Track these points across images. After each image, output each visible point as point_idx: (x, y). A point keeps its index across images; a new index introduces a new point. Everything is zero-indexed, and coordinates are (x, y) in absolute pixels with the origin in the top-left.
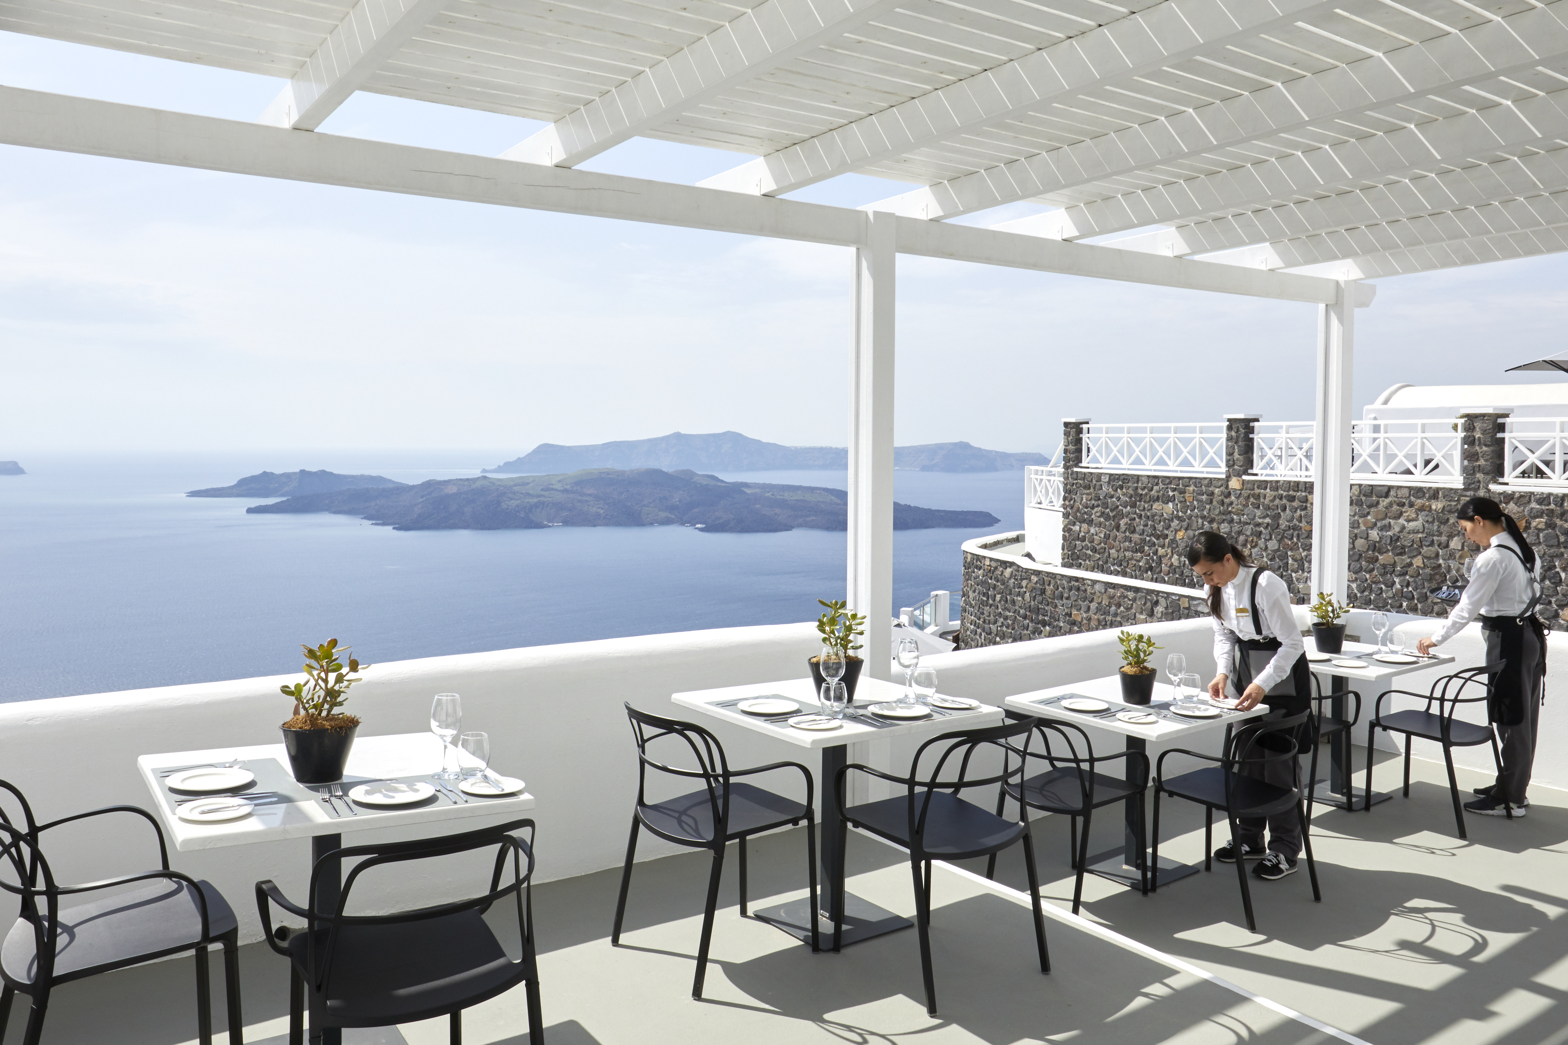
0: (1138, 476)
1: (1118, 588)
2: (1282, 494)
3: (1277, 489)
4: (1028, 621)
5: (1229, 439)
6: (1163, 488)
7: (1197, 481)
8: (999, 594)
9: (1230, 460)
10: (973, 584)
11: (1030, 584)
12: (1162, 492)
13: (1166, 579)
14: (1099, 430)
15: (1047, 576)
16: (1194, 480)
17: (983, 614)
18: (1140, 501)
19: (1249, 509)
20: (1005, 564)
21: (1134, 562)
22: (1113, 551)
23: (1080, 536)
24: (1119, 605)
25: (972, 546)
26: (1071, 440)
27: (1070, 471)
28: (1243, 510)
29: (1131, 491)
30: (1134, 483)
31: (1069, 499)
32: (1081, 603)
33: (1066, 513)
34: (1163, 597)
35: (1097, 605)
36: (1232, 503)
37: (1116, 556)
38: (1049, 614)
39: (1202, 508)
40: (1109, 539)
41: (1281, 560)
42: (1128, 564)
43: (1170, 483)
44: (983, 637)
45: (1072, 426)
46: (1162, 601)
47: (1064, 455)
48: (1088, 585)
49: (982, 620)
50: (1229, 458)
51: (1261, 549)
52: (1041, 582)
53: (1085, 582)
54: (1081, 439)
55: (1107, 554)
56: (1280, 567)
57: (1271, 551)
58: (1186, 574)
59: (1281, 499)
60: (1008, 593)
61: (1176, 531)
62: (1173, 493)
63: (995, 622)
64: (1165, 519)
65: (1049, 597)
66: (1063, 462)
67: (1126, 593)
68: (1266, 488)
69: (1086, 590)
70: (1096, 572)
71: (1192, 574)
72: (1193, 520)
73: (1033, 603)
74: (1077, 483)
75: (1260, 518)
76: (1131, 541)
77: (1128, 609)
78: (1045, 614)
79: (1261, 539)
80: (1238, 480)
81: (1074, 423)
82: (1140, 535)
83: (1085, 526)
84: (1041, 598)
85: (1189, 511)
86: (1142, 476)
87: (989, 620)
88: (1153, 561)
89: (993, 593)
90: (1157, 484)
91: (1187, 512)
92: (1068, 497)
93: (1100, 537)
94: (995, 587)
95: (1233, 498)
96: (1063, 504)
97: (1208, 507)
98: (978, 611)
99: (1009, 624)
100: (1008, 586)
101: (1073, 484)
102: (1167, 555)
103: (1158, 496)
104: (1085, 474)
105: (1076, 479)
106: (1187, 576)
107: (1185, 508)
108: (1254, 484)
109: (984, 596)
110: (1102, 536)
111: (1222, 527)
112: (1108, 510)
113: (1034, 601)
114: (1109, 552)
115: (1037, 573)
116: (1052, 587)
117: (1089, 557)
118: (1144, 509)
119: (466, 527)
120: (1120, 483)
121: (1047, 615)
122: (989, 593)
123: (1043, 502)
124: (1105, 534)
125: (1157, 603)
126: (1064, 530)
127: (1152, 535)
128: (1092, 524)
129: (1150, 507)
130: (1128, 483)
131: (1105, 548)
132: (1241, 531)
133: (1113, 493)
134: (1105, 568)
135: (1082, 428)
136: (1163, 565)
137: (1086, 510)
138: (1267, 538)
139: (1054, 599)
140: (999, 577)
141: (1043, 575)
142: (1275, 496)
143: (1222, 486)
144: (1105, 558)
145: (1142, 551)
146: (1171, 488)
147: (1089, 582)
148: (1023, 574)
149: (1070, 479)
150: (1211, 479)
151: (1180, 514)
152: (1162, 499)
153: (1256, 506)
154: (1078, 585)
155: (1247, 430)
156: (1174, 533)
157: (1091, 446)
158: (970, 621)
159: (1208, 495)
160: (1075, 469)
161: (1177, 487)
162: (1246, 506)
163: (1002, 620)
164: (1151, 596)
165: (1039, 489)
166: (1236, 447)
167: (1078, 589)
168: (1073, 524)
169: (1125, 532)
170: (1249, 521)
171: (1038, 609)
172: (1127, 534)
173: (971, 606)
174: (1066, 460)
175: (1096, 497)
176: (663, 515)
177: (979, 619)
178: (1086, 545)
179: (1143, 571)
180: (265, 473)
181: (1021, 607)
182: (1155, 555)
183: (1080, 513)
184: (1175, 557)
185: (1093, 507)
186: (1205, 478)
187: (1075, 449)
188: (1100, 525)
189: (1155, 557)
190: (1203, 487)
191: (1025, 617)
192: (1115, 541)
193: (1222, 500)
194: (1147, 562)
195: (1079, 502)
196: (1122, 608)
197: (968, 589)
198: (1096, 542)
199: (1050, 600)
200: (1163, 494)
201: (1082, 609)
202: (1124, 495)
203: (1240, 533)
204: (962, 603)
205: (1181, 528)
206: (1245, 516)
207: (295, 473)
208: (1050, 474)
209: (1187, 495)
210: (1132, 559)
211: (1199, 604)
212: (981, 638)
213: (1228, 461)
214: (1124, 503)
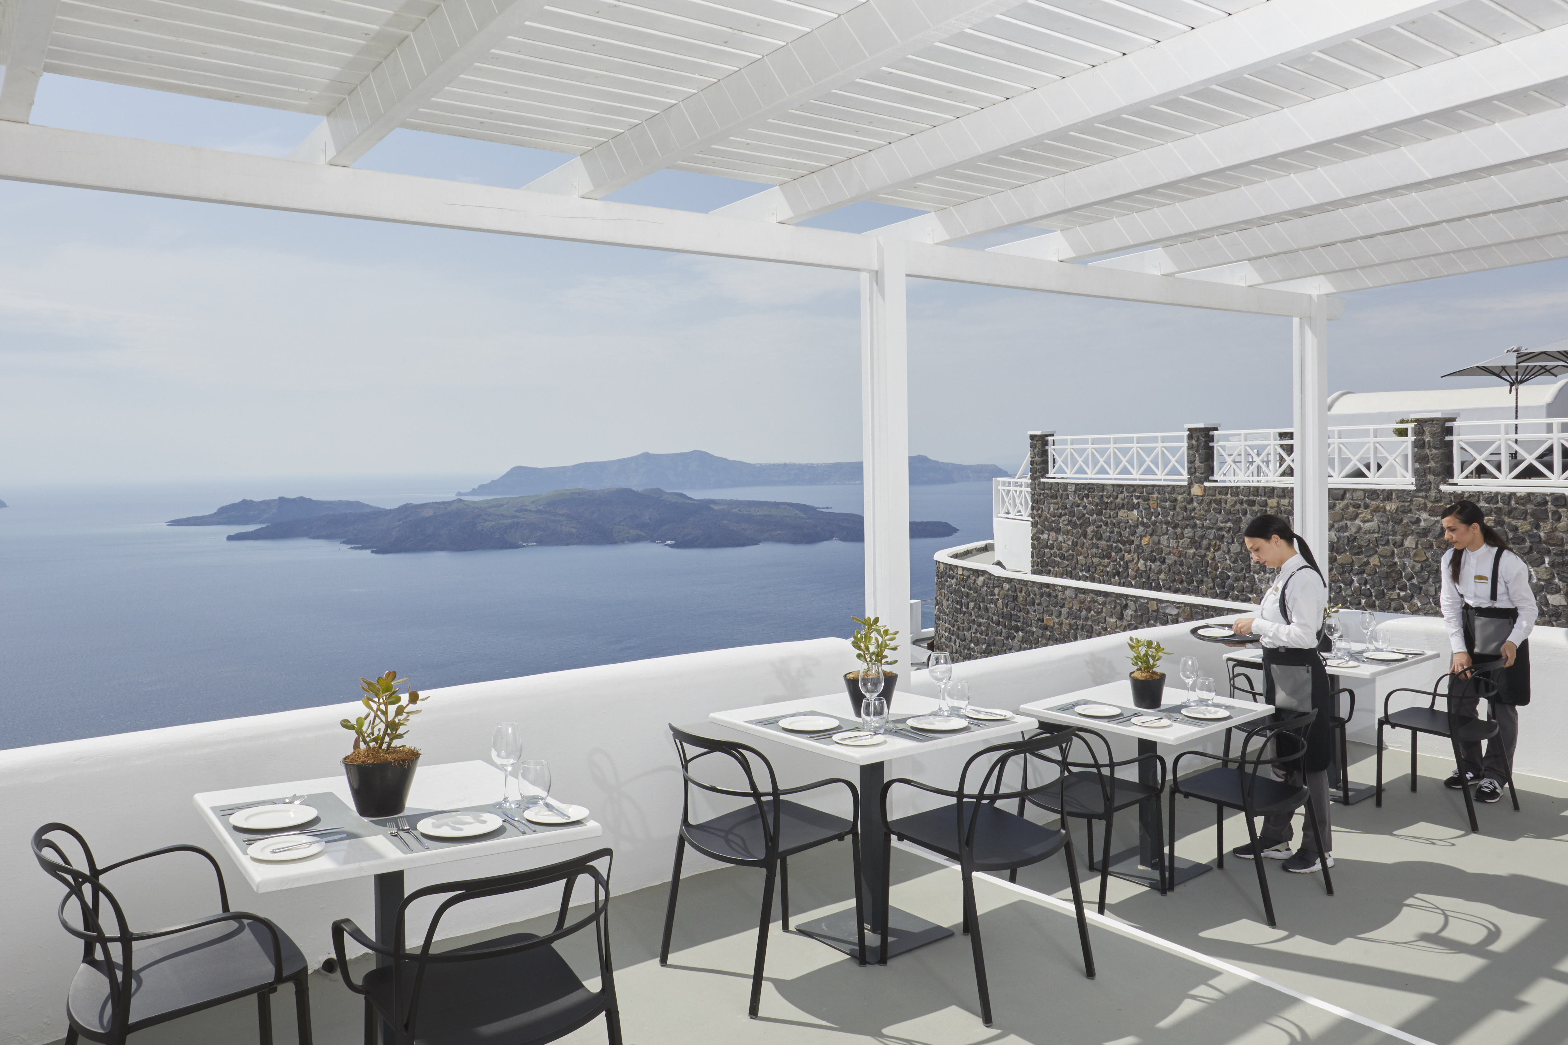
0: (1103, 485)
1: (1088, 593)
2: (1243, 499)
3: (1237, 495)
4: (1001, 627)
5: (1190, 447)
6: (1127, 496)
7: (1160, 489)
8: (972, 602)
9: (1191, 468)
10: (946, 592)
11: (1002, 592)
12: (1126, 500)
13: (1133, 583)
14: (1064, 442)
15: (1019, 584)
16: (1157, 488)
17: (957, 621)
18: (1106, 509)
19: (1212, 514)
20: (978, 573)
21: (1102, 568)
22: (1081, 558)
23: (1049, 544)
24: (1089, 610)
25: (943, 556)
26: (1038, 452)
27: (1037, 482)
28: (1205, 516)
29: (1096, 500)
30: (1100, 492)
31: (1037, 508)
32: (1052, 608)
33: (1035, 522)
34: (1131, 601)
35: (1068, 610)
36: (1194, 509)
37: (1084, 562)
38: (1021, 620)
39: (1165, 514)
40: (1076, 546)
41: (1243, 562)
42: (1096, 570)
43: (1135, 491)
44: (957, 644)
45: (1037, 438)
46: (1131, 605)
47: (1031, 466)
48: (1059, 591)
49: (956, 627)
50: (1190, 465)
51: (1224, 552)
52: (1013, 589)
53: (1056, 588)
54: (1047, 451)
55: (1075, 561)
56: (1242, 569)
57: (1233, 553)
58: (1152, 578)
59: (1241, 504)
60: (981, 600)
61: (1142, 537)
62: (1137, 501)
63: (969, 629)
64: (1131, 526)
65: (1021, 604)
66: (1030, 474)
67: (1096, 598)
68: (1226, 494)
69: (1057, 596)
70: (1065, 578)
71: (1158, 577)
72: (1157, 526)
73: (1005, 610)
74: (1044, 493)
75: (1222, 523)
76: (1098, 548)
77: (1098, 613)
78: (1018, 620)
79: (1223, 543)
80: (1200, 487)
81: (1039, 436)
82: (1107, 541)
83: (1053, 534)
84: (1013, 605)
85: (1153, 518)
86: (1107, 485)
87: (963, 627)
88: (1120, 566)
89: (966, 601)
90: (1122, 492)
91: (1151, 518)
92: (1036, 507)
93: (1068, 545)
94: (968, 595)
95: (1195, 504)
96: (1031, 514)
97: (1171, 513)
98: (952, 618)
99: (982, 631)
100: (980, 594)
101: (1041, 494)
102: (1133, 560)
103: (1123, 504)
104: (1052, 484)
105: (1044, 490)
106: (1153, 580)
107: (1149, 515)
108: (1216, 490)
109: (957, 604)
110: (1070, 543)
111: (1186, 532)
112: (1075, 518)
113: (1007, 607)
114: (1077, 559)
115: (1009, 580)
116: (1023, 594)
117: (1058, 564)
118: (1110, 516)
119: (443, 549)
120: (1086, 492)
121: (1020, 621)
122: (963, 601)
123: (1011, 511)
124: (1073, 542)
125: (1126, 607)
126: (1033, 539)
127: (1118, 541)
128: (1060, 531)
129: (1115, 515)
130: (1094, 492)
131: (1073, 555)
132: (1204, 535)
133: (1079, 502)
134: (1073, 574)
135: (1048, 440)
136: (1130, 570)
137: (1054, 519)
138: (1229, 541)
139: (1026, 605)
140: (972, 585)
141: (1014, 582)
142: (1236, 502)
143: (1184, 492)
144: (1073, 565)
145: (1109, 557)
146: (1135, 496)
147: (1060, 588)
148: (995, 582)
149: (1037, 489)
150: (1173, 486)
151: (1145, 520)
152: (1127, 507)
153: (1218, 511)
154: (1049, 591)
155: (1208, 439)
156: (1139, 539)
157: (1056, 457)
158: (944, 629)
159: (1171, 502)
160: (1042, 480)
161: (1141, 495)
162: (1208, 511)
163: (976, 626)
164: (1120, 600)
165: (1007, 500)
166: (1197, 455)
167: (1049, 595)
168: (1041, 532)
169: (1092, 539)
170: (1211, 526)
171: (1011, 615)
172: (1094, 541)
173: (945, 614)
174: (1033, 471)
175: (1063, 506)
176: (634, 532)
177: (953, 627)
178: (1055, 552)
179: (1110, 576)
180: (244, 501)
181: (994, 614)
182: (1122, 561)
183: (1048, 522)
184: (1142, 561)
185: (1060, 516)
186: (1168, 486)
187: (1042, 461)
188: (1067, 533)
189: (1122, 563)
190: (1166, 494)
191: (998, 623)
192: (1082, 548)
193: (1185, 506)
194: (1115, 567)
195: (1047, 511)
196: (1092, 613)
197: (942, 598)
198: (1064, 549)
199: (1022, 607)
200: (1128, 502)
201: (1054, 614)
202: (1090, 503)
203: (1203, 537)
204: (936, 612)
205: (1146, 533)
206: (1208, 521)
207: (274, 501)
208: (1016, 485)
209: (1151, 502)
210: (1099, 564)
211: (1167, 606)
212: (955, 645)
213: (1189, 469)
214: (1090, 511)
